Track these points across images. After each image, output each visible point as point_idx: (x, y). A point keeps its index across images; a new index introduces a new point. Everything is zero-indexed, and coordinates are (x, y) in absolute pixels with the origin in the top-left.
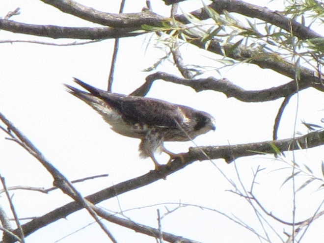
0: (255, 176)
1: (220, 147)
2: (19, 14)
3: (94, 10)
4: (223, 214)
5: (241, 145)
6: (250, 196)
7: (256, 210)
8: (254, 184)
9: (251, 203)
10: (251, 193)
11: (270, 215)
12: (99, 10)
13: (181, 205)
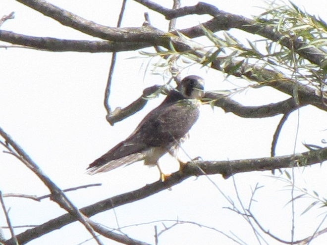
0: (253, 194)
1: (217, 162)
2: (13, 18)
3: (94, 24)
5: (239, 161)
6: (248, 214)
7: (254, 230)
8: (252, 201)
9: (250, 222)
10: (248, 211)
11: (268, 233)
12: (99, 24)
13: (179, 222)
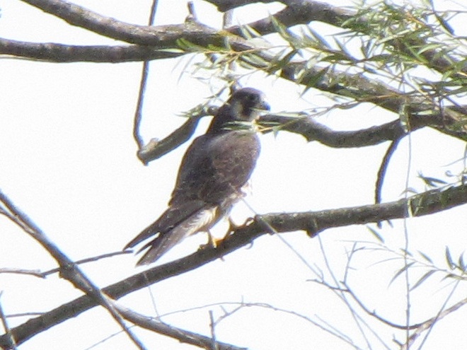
0: (349, 259)
1: (299, 214)
4: (305, 318)
5: (329, 211)
6: (343, 287)
7: (352, 311)
8: (349, 270)
10: (344, 283)
11: (373, 314)
